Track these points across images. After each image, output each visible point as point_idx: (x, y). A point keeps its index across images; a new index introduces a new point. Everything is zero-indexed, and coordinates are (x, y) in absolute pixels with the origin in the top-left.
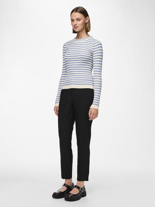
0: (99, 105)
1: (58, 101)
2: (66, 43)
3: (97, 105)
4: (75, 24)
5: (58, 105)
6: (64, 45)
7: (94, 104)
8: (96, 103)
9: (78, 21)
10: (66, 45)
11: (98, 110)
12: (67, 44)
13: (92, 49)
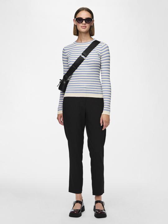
0: (110, 111)
1: (61, 108)
2: (66, 48)
3: (108, 110)
5: (61, 112)
6: (64, 49)
8: (107, 109)
10: (66, 50)
11: (109, 116)
12: (68, 48)
13: (100, 50)
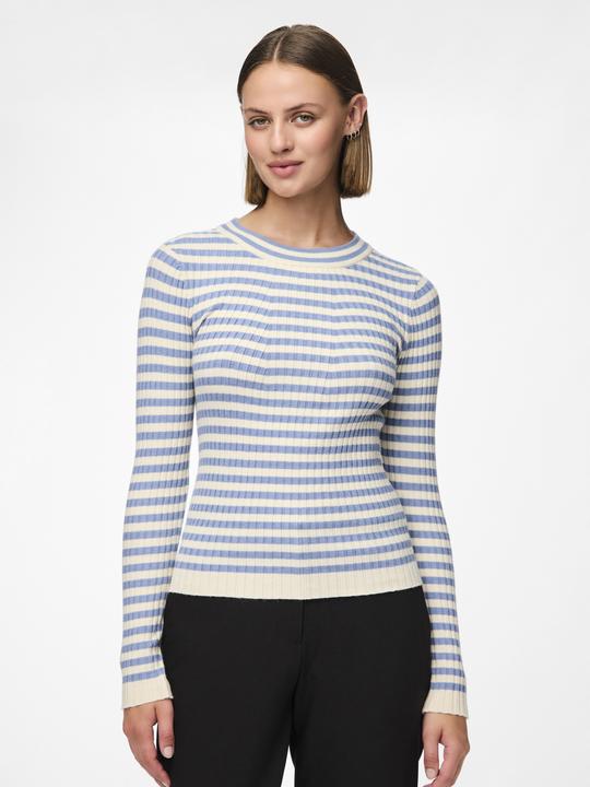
0: (462, 688)
1: (146, 659)
4: (278, 143)
7: (446, 686)
9: (300, 126)
11: (464, 719)
13: (403, 309)
